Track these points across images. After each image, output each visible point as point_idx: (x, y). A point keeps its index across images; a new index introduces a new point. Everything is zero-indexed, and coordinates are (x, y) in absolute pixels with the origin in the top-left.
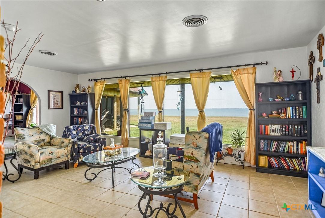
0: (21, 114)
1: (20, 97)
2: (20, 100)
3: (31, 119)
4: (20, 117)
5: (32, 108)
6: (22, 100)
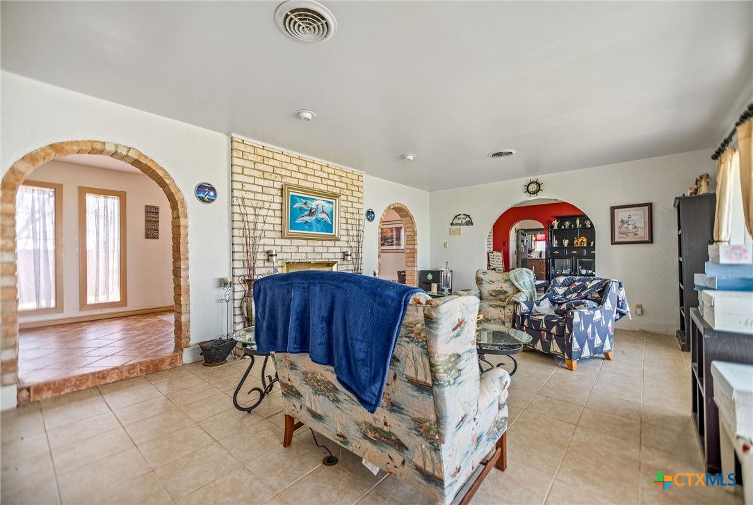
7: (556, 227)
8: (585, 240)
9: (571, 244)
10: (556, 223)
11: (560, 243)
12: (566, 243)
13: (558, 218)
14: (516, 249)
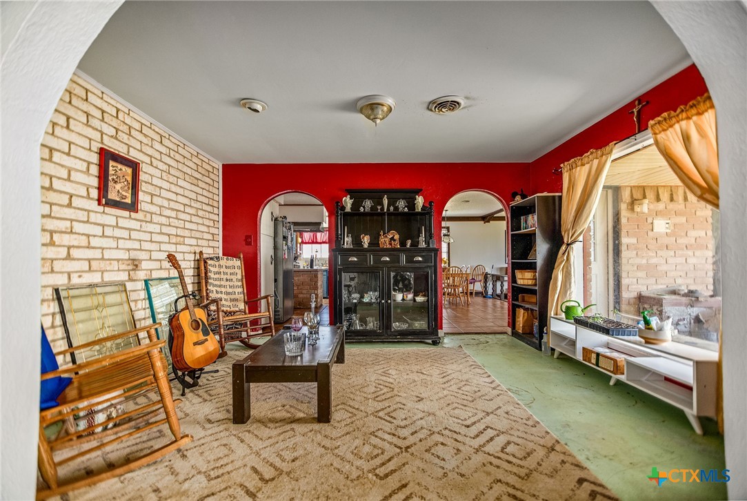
0: (531, 267)
1: (527, 210)
2: (526, 222)
3: (565, 286)
4: (528, 275)
5: (568, 245)
6: (532, 222)
7: (348, 209)
8: (397, 237)
9: (374, 243)
10: (348, 202)
11: (357, 242)
12: (366, 241)
13: (350, 192)
14: (272, 253)
